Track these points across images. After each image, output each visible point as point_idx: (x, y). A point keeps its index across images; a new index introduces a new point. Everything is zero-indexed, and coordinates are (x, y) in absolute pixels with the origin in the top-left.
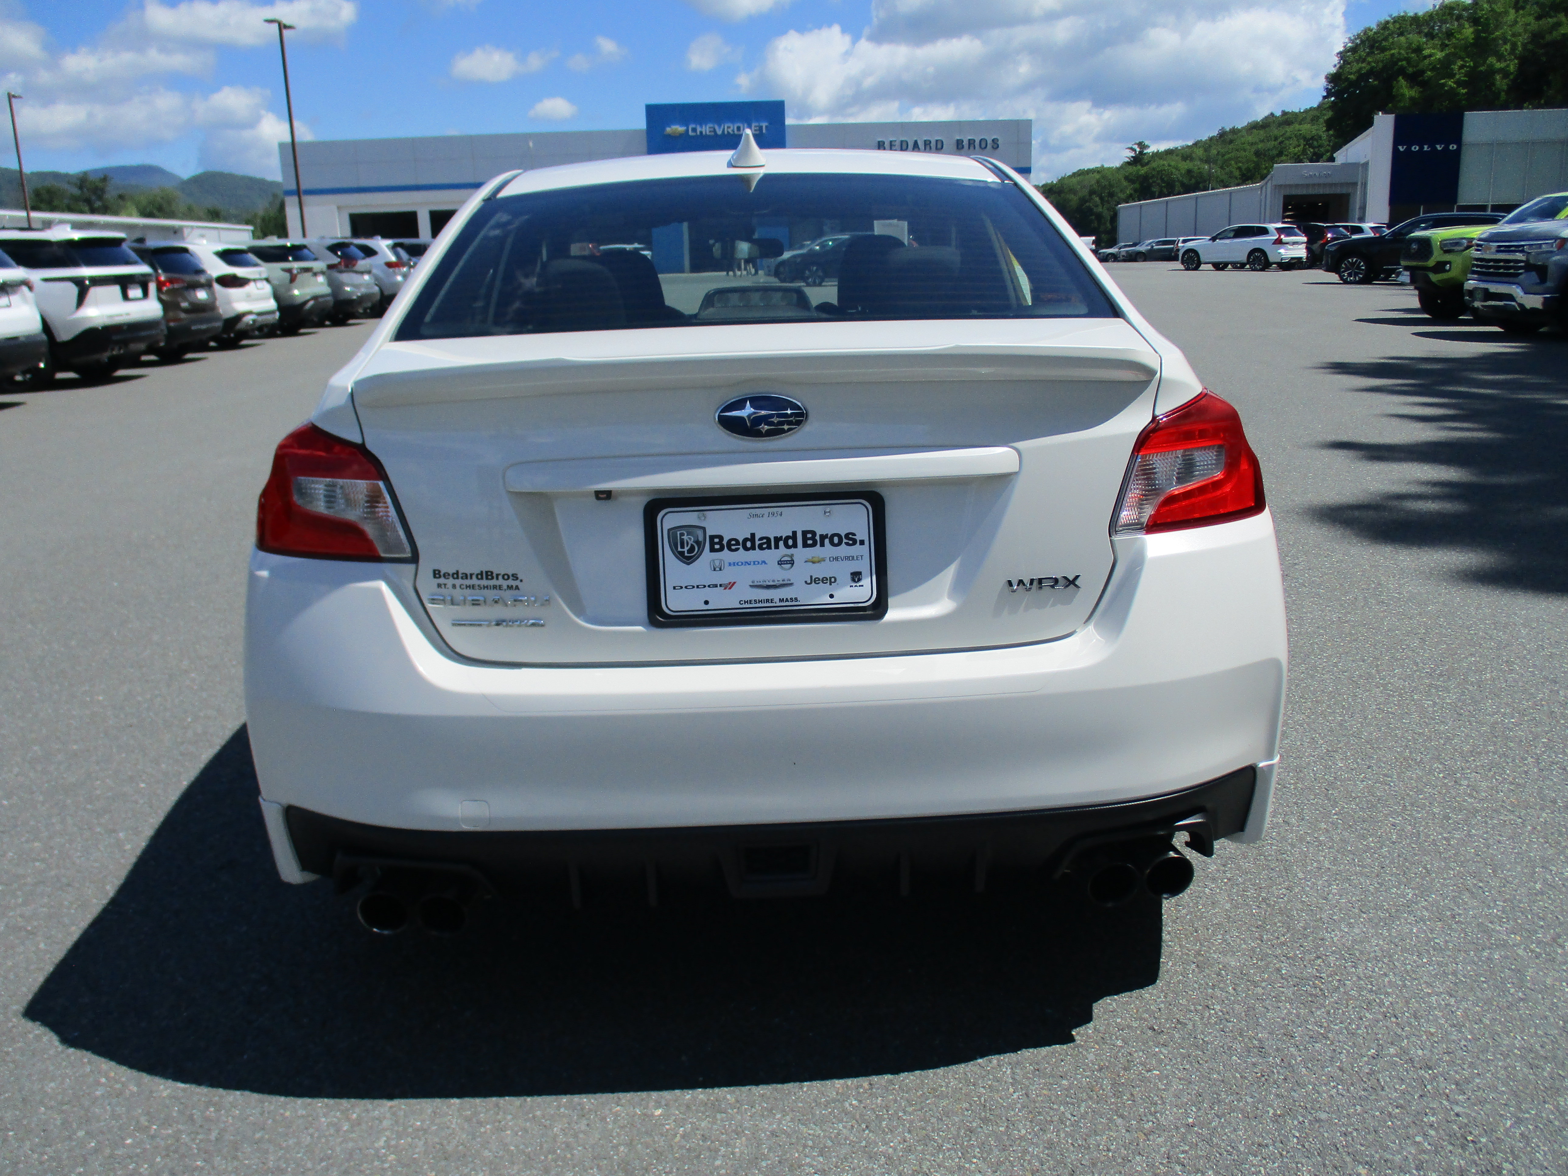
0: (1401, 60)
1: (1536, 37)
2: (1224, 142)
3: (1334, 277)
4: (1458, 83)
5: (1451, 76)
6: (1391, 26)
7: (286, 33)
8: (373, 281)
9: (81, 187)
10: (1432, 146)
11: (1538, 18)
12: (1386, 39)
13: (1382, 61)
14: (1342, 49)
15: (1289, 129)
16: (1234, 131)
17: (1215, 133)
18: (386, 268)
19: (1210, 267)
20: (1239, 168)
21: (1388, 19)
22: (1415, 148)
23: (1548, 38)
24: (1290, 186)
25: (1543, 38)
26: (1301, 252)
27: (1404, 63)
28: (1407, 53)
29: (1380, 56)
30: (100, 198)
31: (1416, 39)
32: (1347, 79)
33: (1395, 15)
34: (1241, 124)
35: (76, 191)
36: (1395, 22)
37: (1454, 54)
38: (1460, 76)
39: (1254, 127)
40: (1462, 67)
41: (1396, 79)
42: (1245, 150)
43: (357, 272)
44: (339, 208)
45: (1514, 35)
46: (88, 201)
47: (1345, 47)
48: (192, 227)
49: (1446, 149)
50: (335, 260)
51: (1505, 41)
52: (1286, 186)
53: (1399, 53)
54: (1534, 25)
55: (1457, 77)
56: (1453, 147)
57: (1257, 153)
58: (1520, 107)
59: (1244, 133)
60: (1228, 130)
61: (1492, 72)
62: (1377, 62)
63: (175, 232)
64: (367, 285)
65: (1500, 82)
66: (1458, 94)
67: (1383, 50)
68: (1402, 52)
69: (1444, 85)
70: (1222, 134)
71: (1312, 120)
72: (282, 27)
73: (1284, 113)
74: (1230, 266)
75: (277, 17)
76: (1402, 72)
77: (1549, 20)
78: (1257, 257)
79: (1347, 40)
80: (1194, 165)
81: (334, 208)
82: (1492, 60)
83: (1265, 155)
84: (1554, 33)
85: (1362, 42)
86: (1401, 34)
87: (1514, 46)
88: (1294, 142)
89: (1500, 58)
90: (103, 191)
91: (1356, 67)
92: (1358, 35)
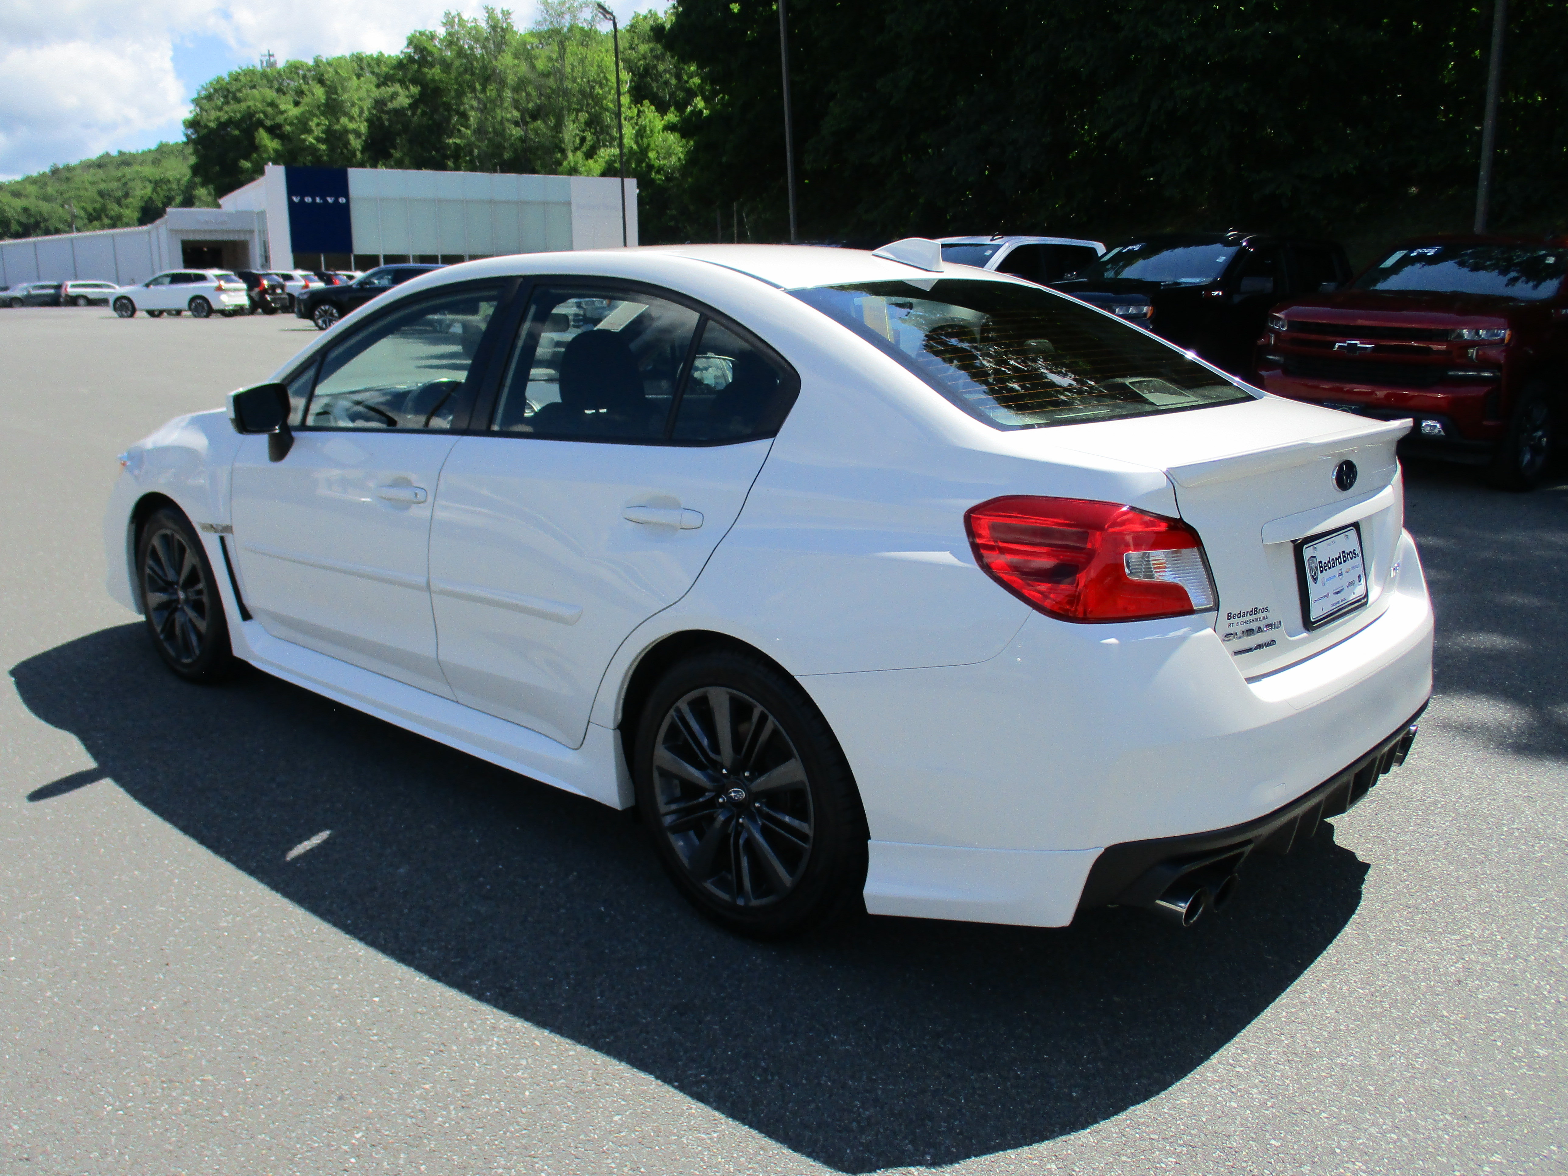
0: (259, 113)
1: (379, 104)
2: (59, 180)
3: (309, 323)
4: (318, 139)
5: (309, 131)
6: (242, 78)
10: (323, 198)
11: (378, 86)
12: (239, 90)
13: (240, 112)
14: (196, 96)
15: (127, 170)
16: (68, 168)
17: (46, 169)
19: (145, 314)
20: (84, 209)
21: (239, 71)
22: (308, 200)
23: (390, 105)
24: (187, 231)
25: (385, 105)
26: (243, 300)
27: (262, 116)
28: (263, 107)
29: (234, 106)
31: (271, 94)
32: (206, 126)
33: (245, 67)
34: (74, 162)
36: (245, 75)
37: (310, 112)
38: (318, 132)
39: (89, 165)
40: (318, 125)
41: (257, 130)
42: (86, 190)
45: (360, 99)
47: (199, 94)
49: (336, 201)
51: (353, 105)
52: (181, 231)
53: (255, 106)
54: (376, 93)
55: (316, 133)
56: (342, 200)
57: (101, 194)
58: (374, 166)
59: (79, 171)
60: (61, 167)
61: (346, 131)
62: (235, 112)
65: (356, 143)
66: (319, 149)
67: (238, 101)
68: (258, 104)
69: (305, 140)
70: (55, 172)
71: (153, 163)
73: (121, 153)
74: (165, 314)
76: (260, 123)
77: (388, 89)
78: (199, 304)
79: (200, 88)
80: (31, 203)
82: (344, 120)
83: (110, 196)
84: (394, 102)
85: (216, 90)
86: (254, 87)
87: (362, 111)
88: (138, 184)
89: (352, 119)
91: (214, 114)
92: (211, 83)
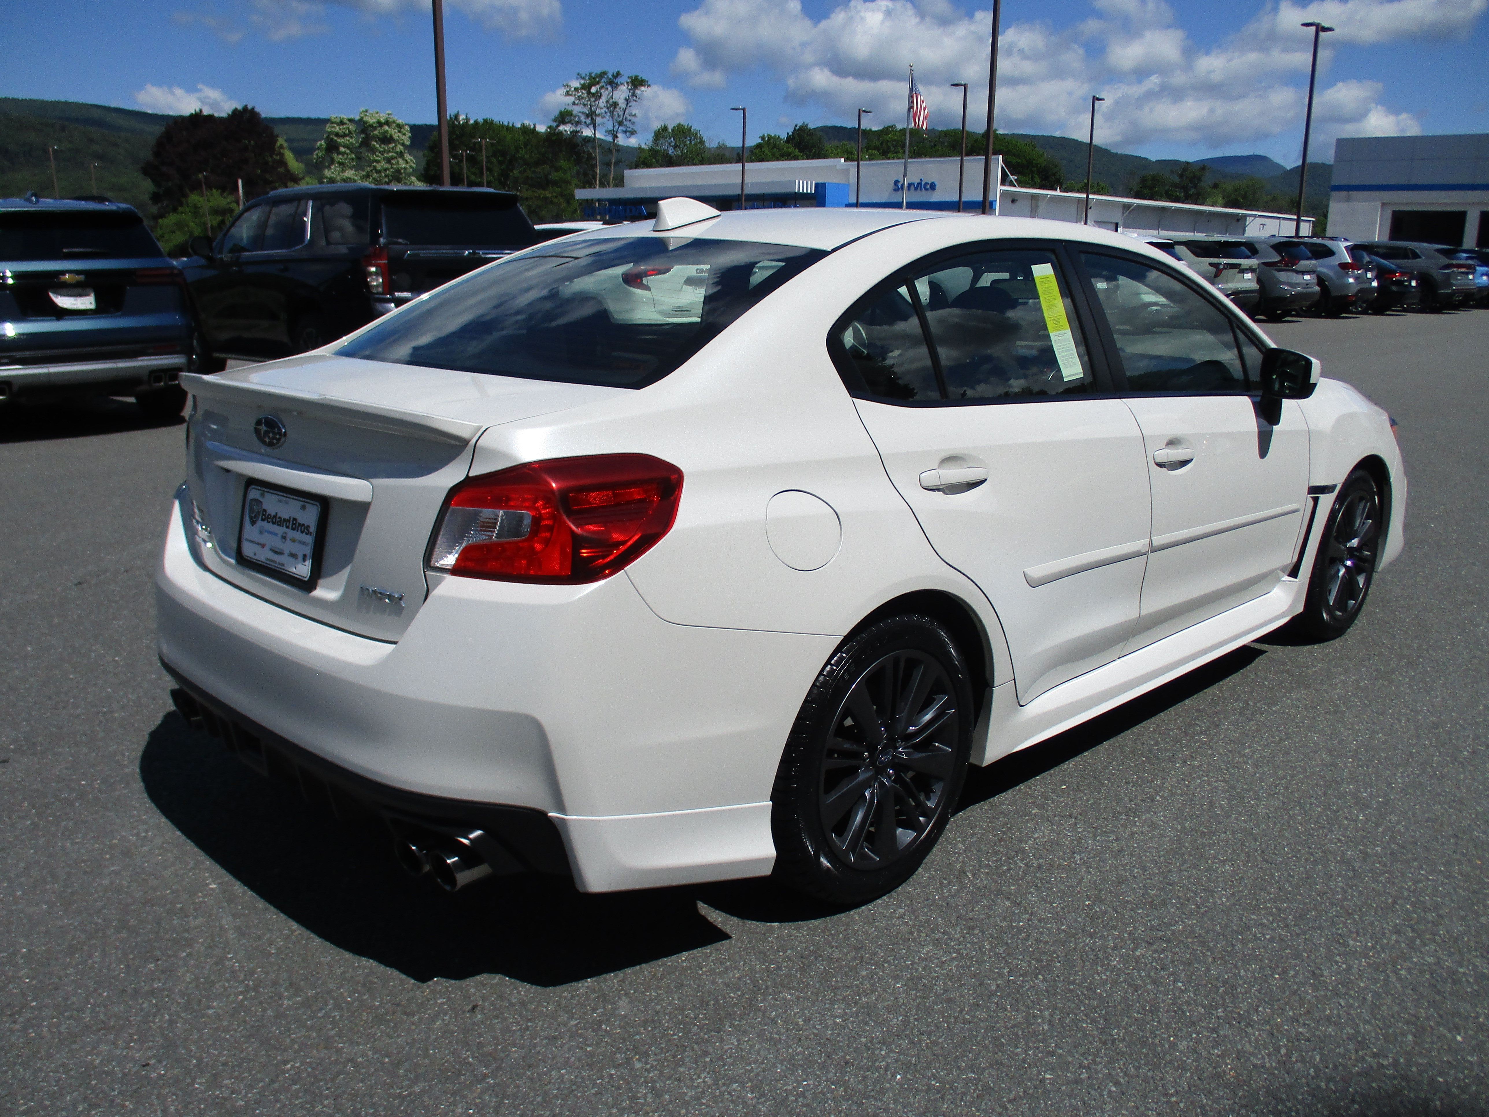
7: (1322, 34)
8: (1315, 281)
9: (1181, 176)
18: (1339, 269)
30: (1195, 186)
35: (1177, 180)
43: (1297, 272)
44: (1383, 204)
46: (1185, 188)
48: (1255, 216)
50: (1276, 258)
63: (1238, 220)
64: (1307, 284)
72: (1320, 29)
75: (1317, 21)
81: (1379, 204)
90: (1199, 179)
